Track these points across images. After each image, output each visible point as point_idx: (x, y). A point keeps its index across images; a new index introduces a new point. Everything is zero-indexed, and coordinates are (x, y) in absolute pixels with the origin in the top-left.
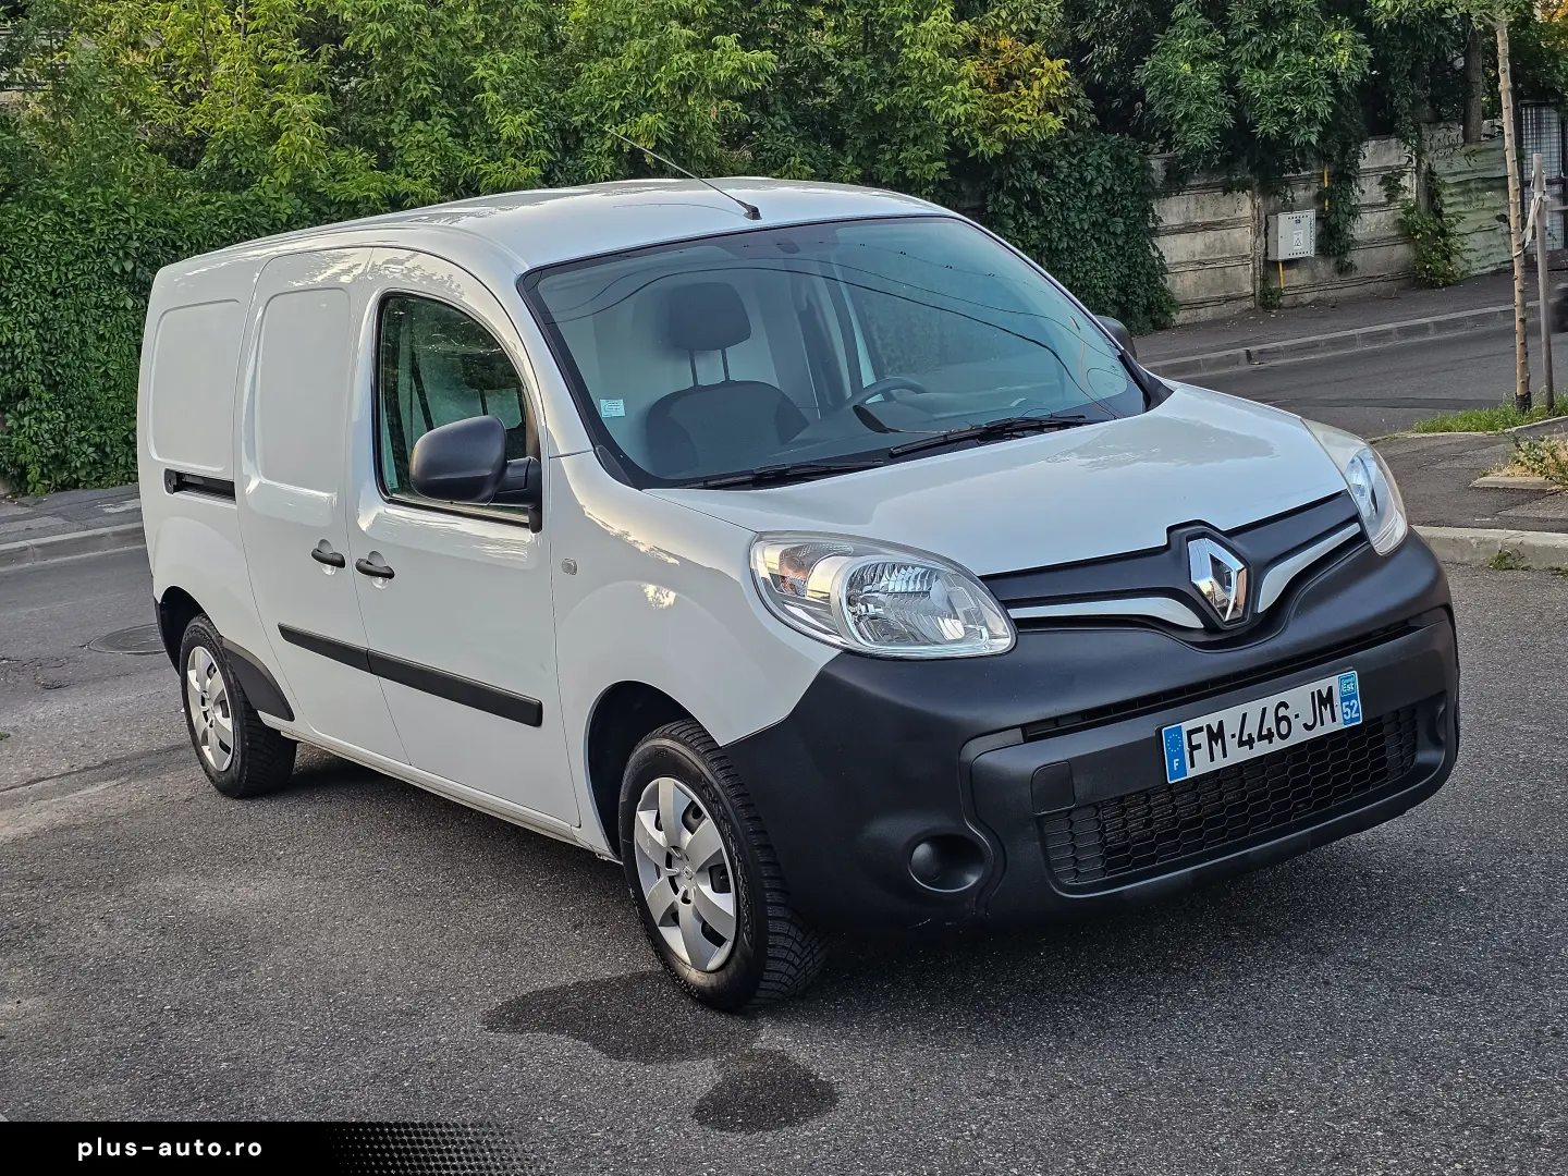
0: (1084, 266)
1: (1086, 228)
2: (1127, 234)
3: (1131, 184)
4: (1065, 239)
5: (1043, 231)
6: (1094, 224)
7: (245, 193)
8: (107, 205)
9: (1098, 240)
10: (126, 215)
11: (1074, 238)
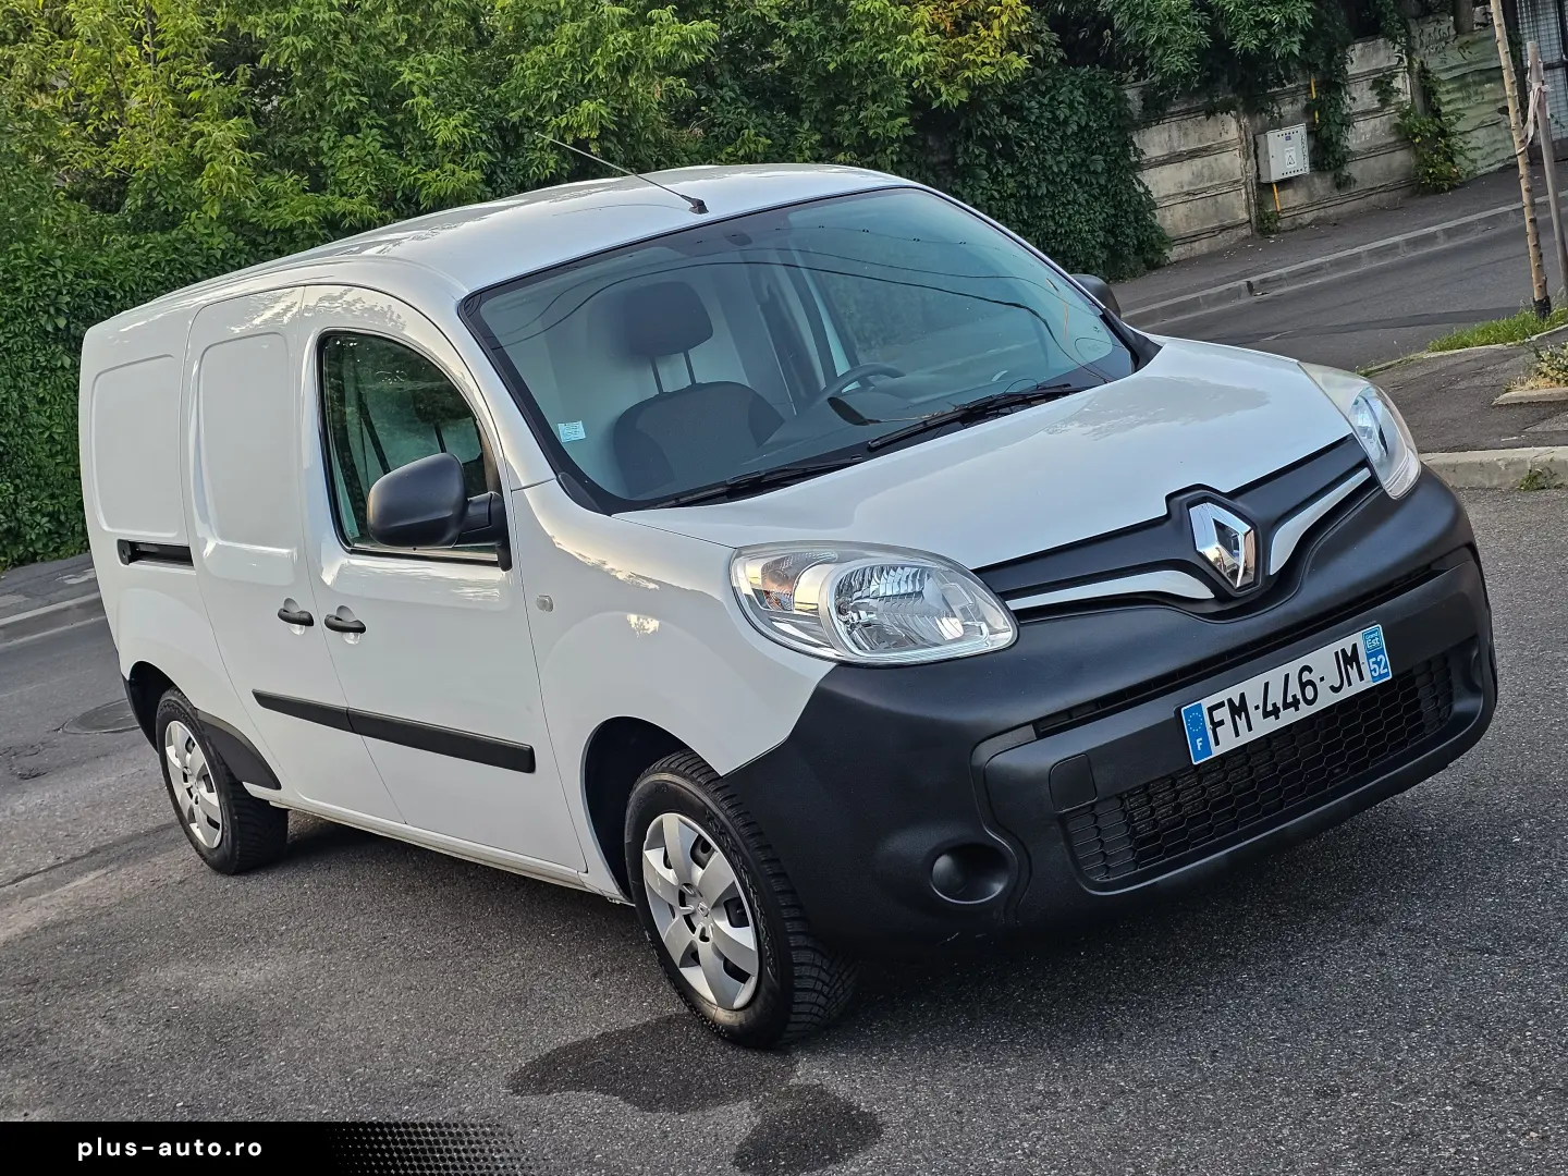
0: (1067, 210)
1: (1064, 170)
2: (1109, 171)
3: (1108, 118)
6: (1072, 166)
9: (1078, 182)
11: (1053, 182)
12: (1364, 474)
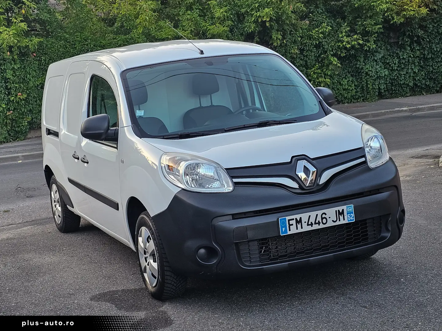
4: (430, 54)
5: (421, 51)
7: (128, 36)
8: (81, 39)
10: (87, 43)
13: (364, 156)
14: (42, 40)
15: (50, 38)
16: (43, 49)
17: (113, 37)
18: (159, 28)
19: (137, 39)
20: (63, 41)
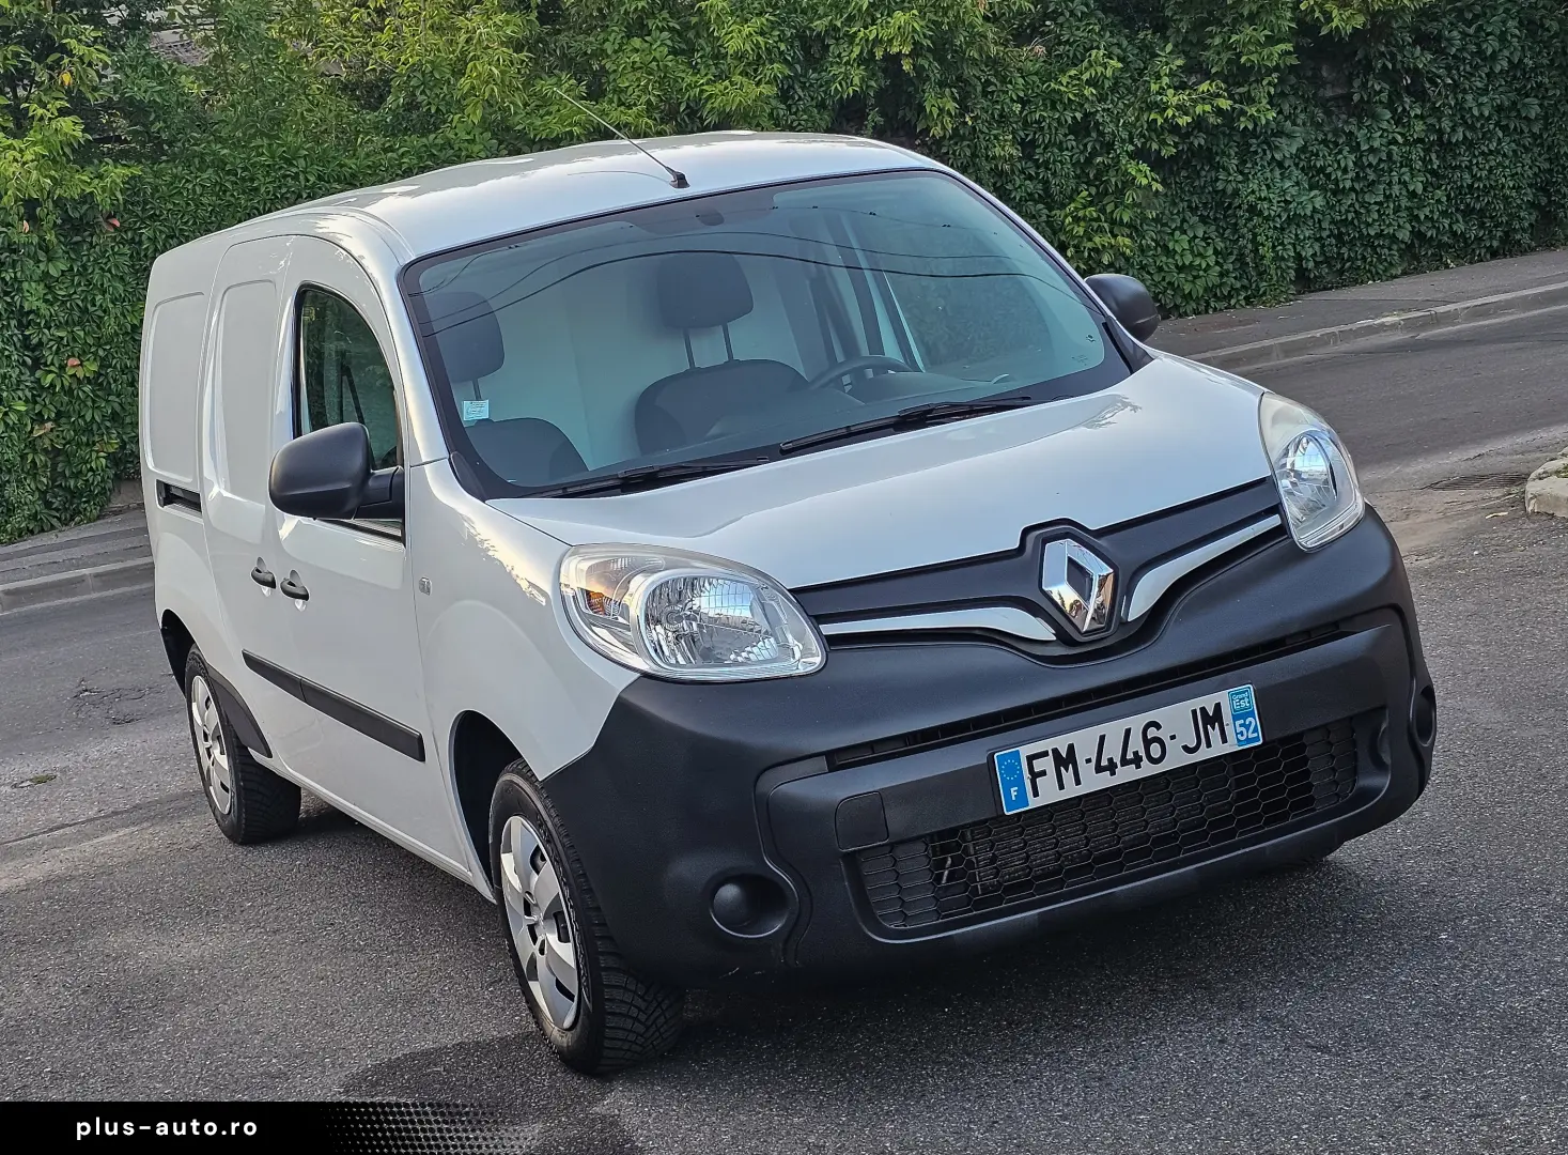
1: (1488, 113)
4: (1461, 130)
5: (1431, 121)
6: (1498, 109)
7: (432, 136)
8: (273, 157)
9: (1504, 128)
10: (294, 170)
11: (1472, 127)
12: (1274, 521)
13: (1277, 509)
14: (137, 171)
15: (167, 162)
16: (146, 203)
17: (384, 144)
18: (538, 103)
19: (466, 144)
20: (210, 171)
